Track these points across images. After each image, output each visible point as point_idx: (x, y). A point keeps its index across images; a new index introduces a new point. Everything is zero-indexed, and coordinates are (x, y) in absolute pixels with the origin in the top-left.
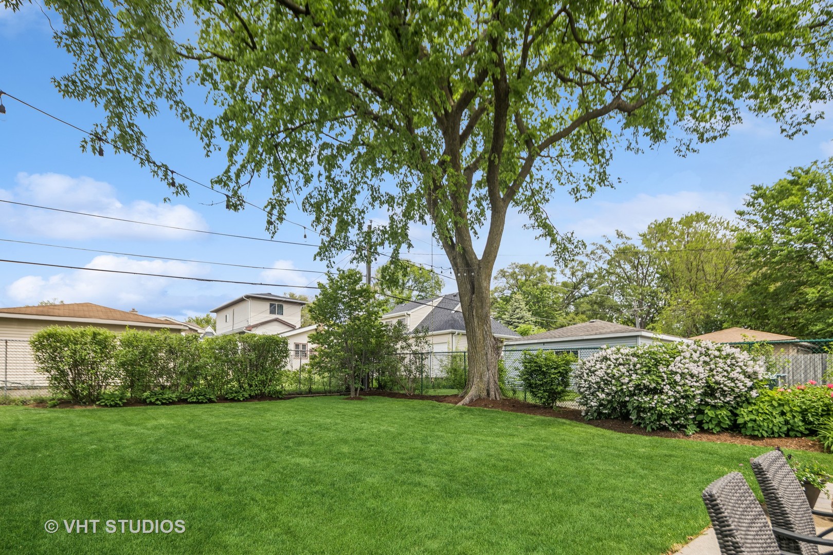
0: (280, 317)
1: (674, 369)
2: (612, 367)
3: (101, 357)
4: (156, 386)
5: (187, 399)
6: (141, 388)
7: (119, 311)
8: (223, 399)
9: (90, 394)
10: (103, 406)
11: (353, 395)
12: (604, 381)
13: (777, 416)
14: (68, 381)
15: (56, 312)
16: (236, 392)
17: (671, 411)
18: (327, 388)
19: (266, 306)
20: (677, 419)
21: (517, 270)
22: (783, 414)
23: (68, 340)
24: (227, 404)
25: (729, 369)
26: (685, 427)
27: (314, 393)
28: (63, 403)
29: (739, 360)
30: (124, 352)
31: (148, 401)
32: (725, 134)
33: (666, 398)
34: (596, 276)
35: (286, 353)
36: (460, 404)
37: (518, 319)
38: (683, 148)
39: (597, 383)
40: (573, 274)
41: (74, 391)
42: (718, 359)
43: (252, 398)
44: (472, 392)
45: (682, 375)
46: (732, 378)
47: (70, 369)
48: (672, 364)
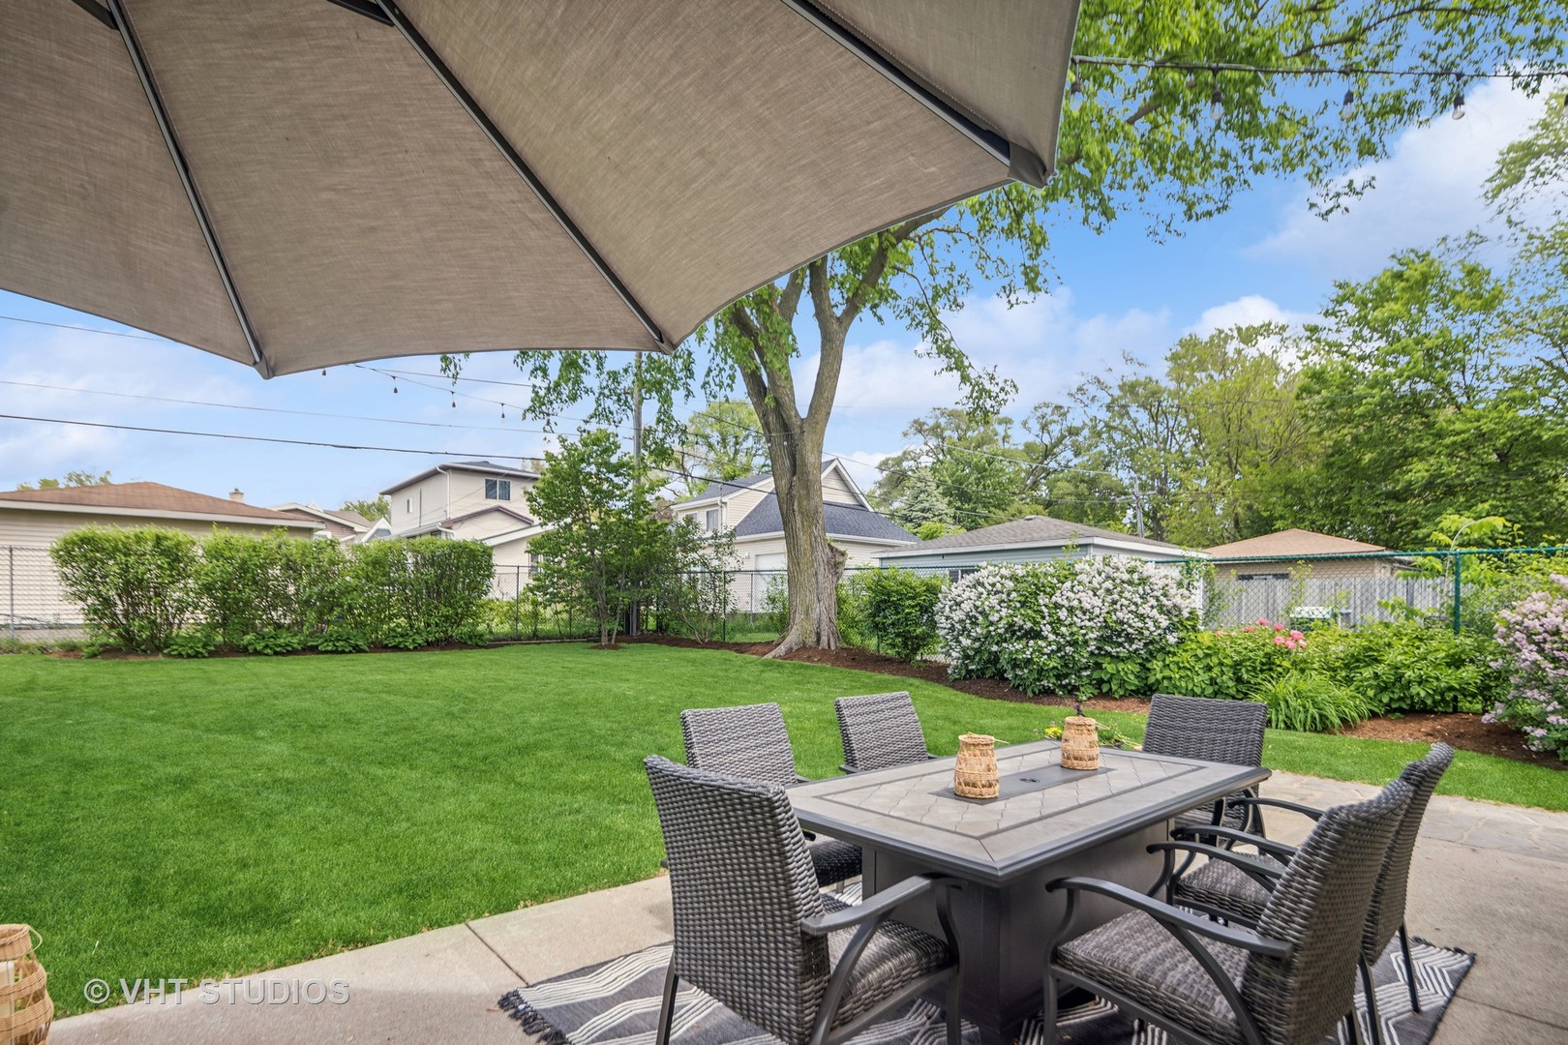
0: (504, 504)
1: (1059, 600)
2: (984, 596)
3: (172, 576)
4: (264, 625)
5: (317, 647)
6: (238, 627)
7: (204, 496)
8: (380, 647)
9: (153, 637)
10: (174, 656)
11: (604, 640)
12: (970, 618)
13: (1200, 672)
14: (116, 614)
15: (95, 498)
16: (402, 636)
17: (1052, 664)
18: (565, 630)
19: (480, 484)
20: (1066, 676)
21: (943, 421)
22: (1209, 668)
23: (113, 548)
24: (384, 655)
25: (1139, 601)
26: (1076, 688)
27: (543, 638)
28: (107, 651)
29: (1155, 587)
30: (210, 565)
31: (251, 649)
32: (1225, 207)
33: (1044, 645)
34: (1086, 432)
35: (488, 570)
36: (769, 656)
37: (923, 510)
38: (1161, 229)
39: (961, 621)
40: (1044, 427)
41: (127, 631)
42: (1125, 585)
43: (430, 646)
44: (793, 637)
45: (1071, 610)
46: (1142, 615)
47: (119, 595)
48: (1058, 593)
